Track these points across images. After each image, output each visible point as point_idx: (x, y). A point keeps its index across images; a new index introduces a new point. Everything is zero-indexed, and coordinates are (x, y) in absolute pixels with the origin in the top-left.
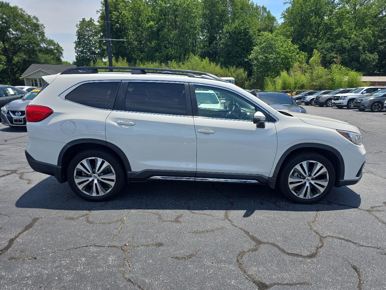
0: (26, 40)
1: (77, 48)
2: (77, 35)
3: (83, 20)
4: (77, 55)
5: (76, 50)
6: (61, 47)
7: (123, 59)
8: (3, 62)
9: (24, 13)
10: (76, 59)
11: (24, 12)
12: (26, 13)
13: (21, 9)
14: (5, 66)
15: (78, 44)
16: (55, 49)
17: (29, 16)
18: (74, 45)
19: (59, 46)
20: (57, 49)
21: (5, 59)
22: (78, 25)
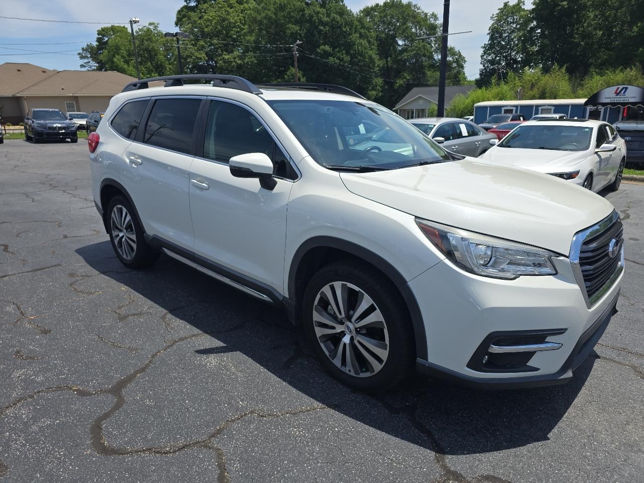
0: (413, 53)
1: (485, 57)
2: (489, 34)
3: (504, 6)
4: (483, 68)
5: (482, 59)
6: (464, 58)
7: (561, 67)
8: (378, 87)
9: (419, 11)
10: (480, 75)
11: (419, 9)
12: (421, 11)
13: (415, 5)
14: (381, 93)
15: (488, 49)
16: (454, 62)
17: (426, 15)
18: (481, 51)
19: (460, 56)
20: (457, 61)
21: (381, 83)
22: (494, 16)
